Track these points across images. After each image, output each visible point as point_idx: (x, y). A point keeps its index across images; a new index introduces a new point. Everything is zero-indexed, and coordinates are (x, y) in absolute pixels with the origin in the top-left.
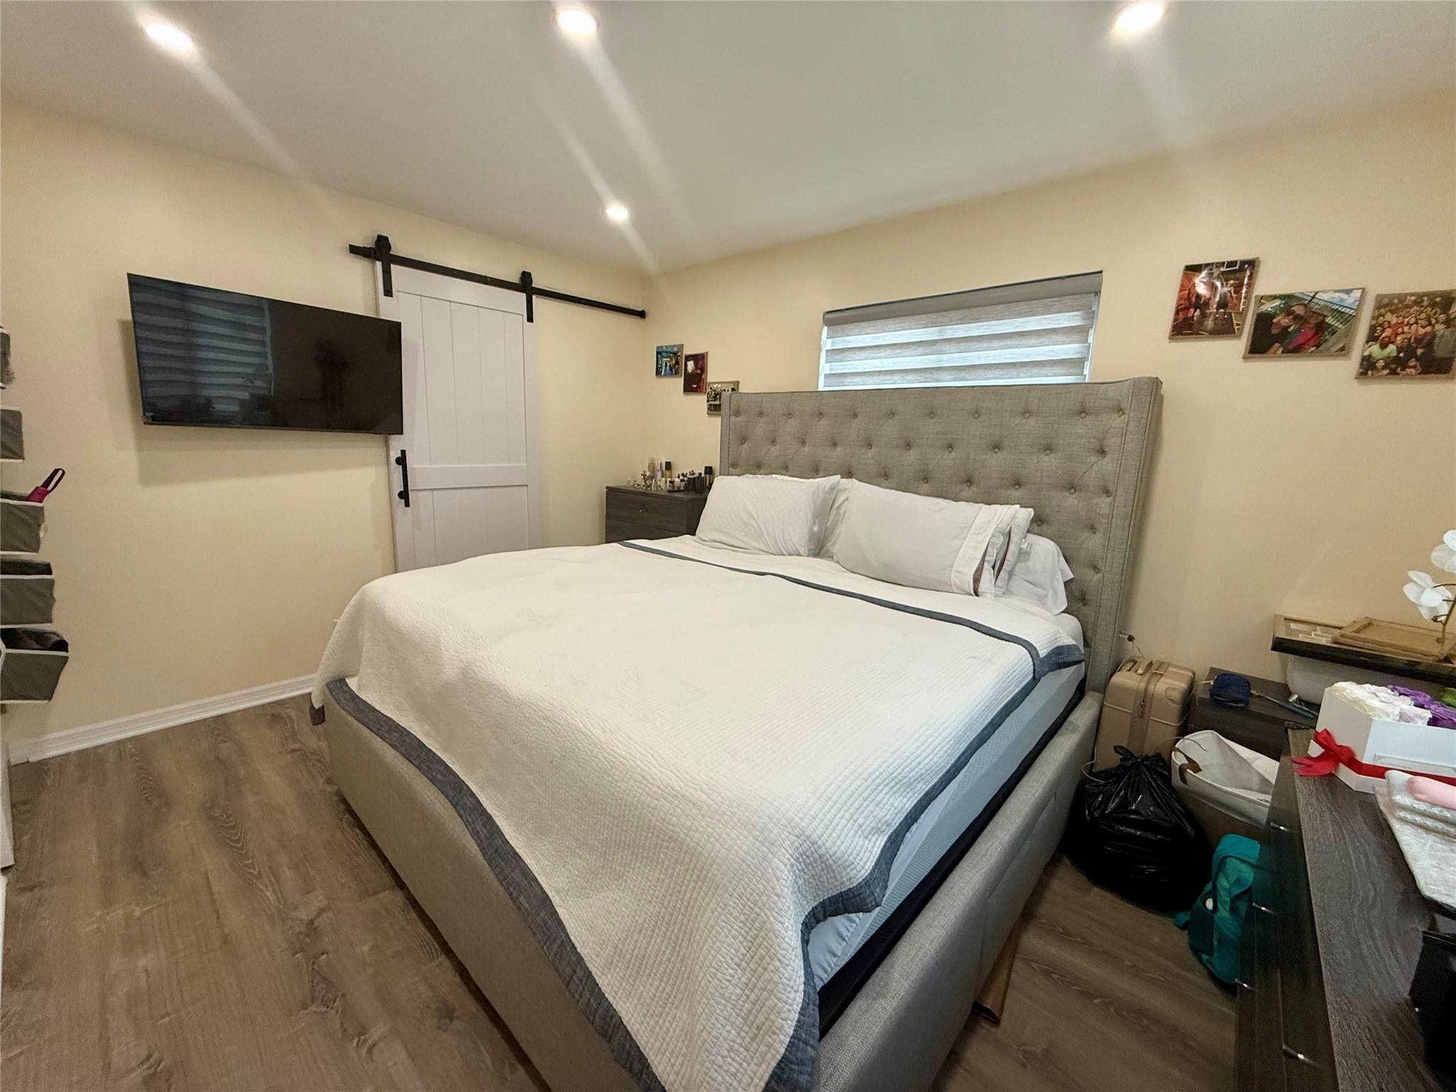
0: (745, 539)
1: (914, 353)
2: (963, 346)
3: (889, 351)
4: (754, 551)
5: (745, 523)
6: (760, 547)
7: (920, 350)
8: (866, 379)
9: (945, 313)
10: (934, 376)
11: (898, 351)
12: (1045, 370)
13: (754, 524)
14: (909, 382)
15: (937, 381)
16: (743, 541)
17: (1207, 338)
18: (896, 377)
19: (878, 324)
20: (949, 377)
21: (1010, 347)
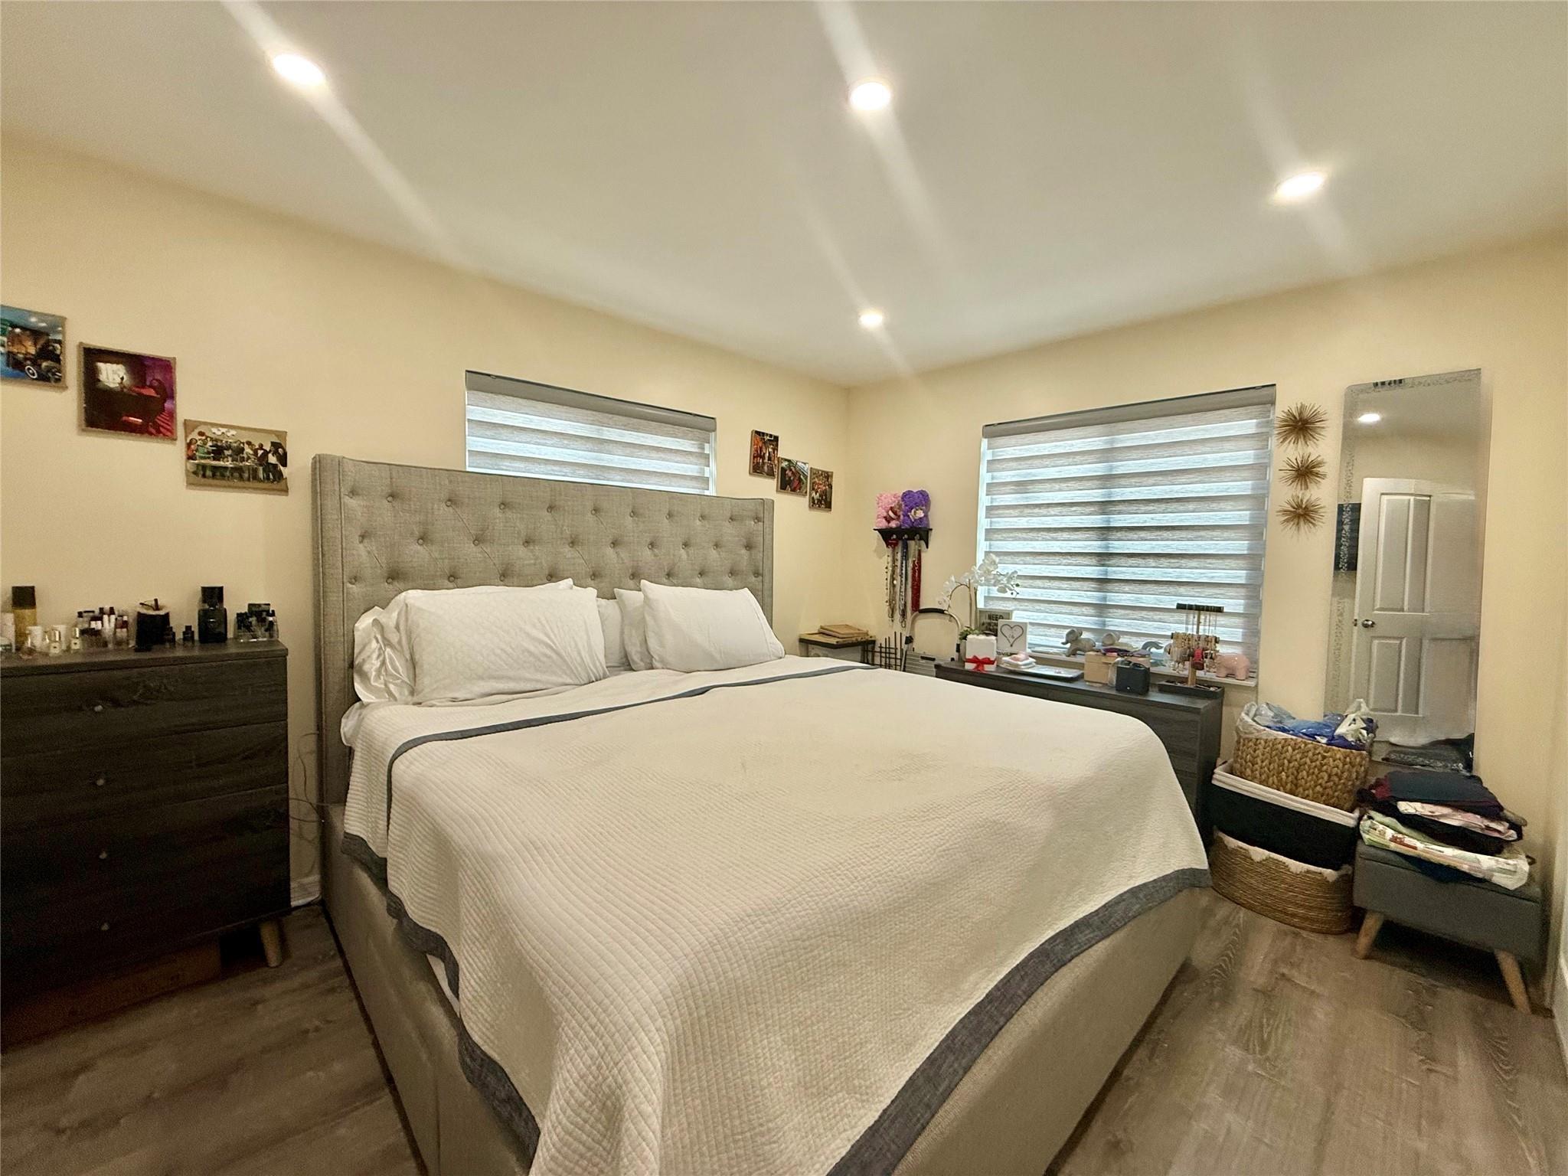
0: (538, 676)
1: (583, 447)
2: (628, 450)
3: (555, 440)
4: (557, 689)
5: (531, 653)
6: (560, 680)
7: (589, 445)
8: (530, 466)
9: (611, 416)
10: (606, 475)
11: (566, 442)
12: (682, 482)
13: (548, 652)
14: (579, 476)
15: (608, 480)
16: (537, 681)
17: (765, 477)
18: (567, 470)
19: (541, 406)
20: (618, 477)
21: (663, 460)
